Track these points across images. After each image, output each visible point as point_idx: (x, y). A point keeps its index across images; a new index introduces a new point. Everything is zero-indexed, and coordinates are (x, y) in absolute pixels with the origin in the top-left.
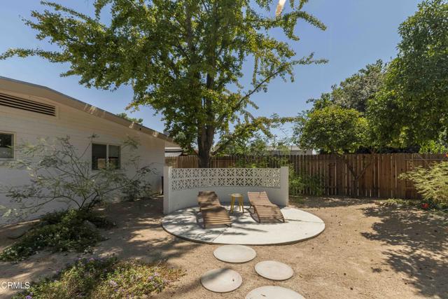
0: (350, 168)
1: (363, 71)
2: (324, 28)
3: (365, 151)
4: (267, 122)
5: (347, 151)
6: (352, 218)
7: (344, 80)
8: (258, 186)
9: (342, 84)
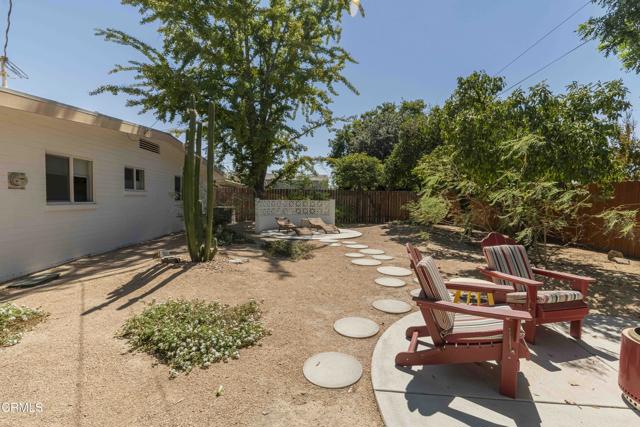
0: (371, 201)
1: (379, 107)
2: (358, 94)
3: (381, 188)
4: (310, 160)
5: (369, 188)
6: (375, 231)
7: (364, 113)
8: (312, 213)
9: (362, 117)
